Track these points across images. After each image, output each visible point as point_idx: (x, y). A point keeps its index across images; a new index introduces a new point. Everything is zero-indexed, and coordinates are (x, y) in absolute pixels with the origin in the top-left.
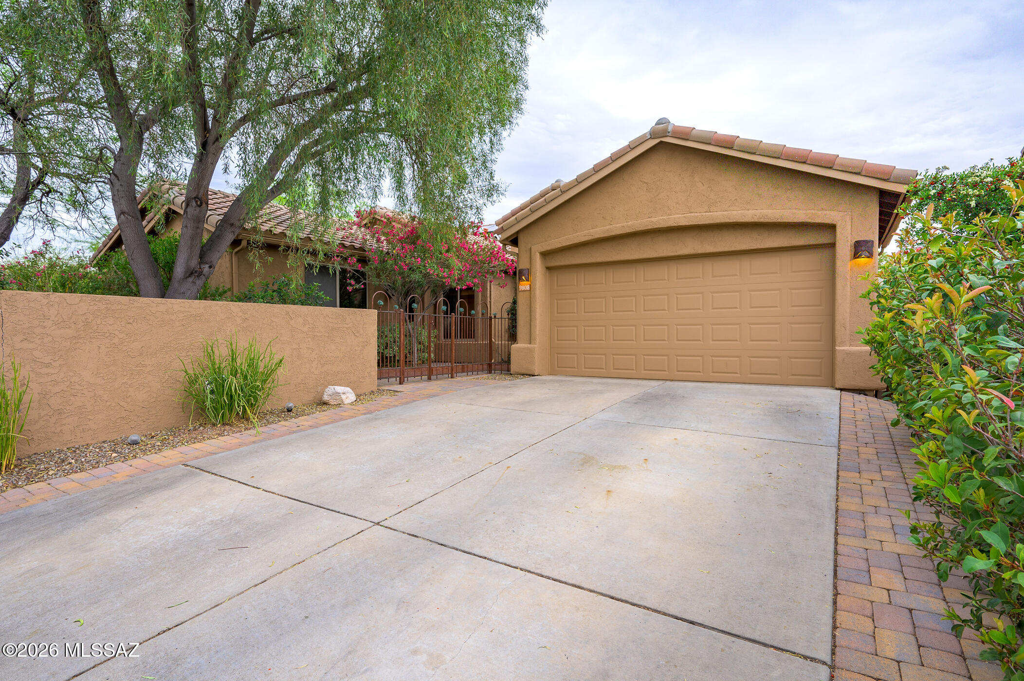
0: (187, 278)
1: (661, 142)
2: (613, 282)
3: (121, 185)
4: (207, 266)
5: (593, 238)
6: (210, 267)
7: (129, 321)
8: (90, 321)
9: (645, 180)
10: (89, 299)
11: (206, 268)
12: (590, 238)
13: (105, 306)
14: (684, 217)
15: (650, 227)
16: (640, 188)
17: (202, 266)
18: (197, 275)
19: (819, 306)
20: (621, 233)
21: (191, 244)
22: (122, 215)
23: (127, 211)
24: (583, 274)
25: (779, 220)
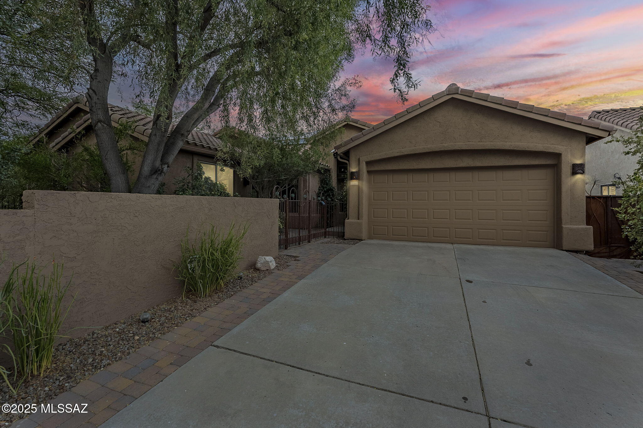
0: (152, 175)
1: (453, 98)
2: (413, 182)
3: (98, 99)
4: (166, 166)
5: (403, 154)
6: (168, 167)
7: (136, 215)
8: (107, 216)
9: (438, 120)
10: (107, 196)
11: (165, 168)
12: (402, 154)
13: (119, 202)
14: (465, 144)
15: (442, 149)
16: (435, 125)
17: (163, 166)
18: (160, 172)
19: (545, 200)
20: (423, 152)
21: (158, 149)
22: (99, 123)
23: (103, 120)
24: (392, 176)
25: (526, 149)
